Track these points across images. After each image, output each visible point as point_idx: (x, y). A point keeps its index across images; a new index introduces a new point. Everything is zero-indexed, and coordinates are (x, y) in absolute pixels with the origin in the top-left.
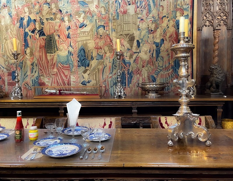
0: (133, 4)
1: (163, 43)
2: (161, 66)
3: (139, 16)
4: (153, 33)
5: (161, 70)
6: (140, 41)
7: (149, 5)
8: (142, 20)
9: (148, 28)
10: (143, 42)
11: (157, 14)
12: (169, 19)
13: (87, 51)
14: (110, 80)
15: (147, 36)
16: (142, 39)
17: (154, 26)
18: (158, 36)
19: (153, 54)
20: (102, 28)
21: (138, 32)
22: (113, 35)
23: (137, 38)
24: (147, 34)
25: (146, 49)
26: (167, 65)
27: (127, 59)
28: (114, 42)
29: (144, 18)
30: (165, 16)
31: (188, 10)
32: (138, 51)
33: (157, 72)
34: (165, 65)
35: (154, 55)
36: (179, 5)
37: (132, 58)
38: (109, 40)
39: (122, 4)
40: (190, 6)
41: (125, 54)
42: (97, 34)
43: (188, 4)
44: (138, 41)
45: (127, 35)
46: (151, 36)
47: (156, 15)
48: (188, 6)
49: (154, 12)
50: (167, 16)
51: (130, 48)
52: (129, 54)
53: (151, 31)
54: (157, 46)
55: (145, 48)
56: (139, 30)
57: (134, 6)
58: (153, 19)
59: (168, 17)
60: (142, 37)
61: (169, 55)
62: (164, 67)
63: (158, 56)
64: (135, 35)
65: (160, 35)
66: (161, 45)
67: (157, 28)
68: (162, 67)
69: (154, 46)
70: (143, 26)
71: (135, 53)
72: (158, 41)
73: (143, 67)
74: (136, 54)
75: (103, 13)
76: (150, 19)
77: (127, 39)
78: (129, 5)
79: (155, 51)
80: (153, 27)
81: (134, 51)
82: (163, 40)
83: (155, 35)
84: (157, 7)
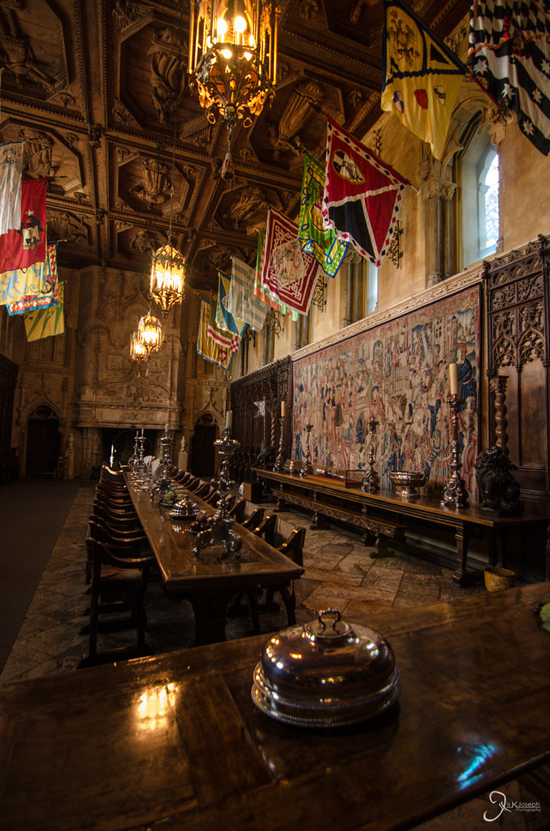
0: (405, 350)
1: (440, 407)
2: (437, 445)
3: (412, 366)
4: (427, 391)
5: (438, 454)
6: (413, 405)
7: (422, 348)
8: (415, 372)
9: (422, 383)
10: (416, 407)
11: (432, 360)
12: (447, 364)
13: (363, 422)
14: (381, 463)
15: (420, 397)
16: (414, 402)
17: (428, 379)
18: (433, 396)
19: (427, 426)
20: (376, 390)
21: (411, 391)
22: (386, 398)
23: (409, 402)
24: (420, 393)
25: (419, 418)
26: (446, 446)
27: (398, 433)
28: (386, 408)
29: (417, 369)
30: (441, 361)
31: (474, 344)
32: (411, 421)
33: (432, 456)
34: (443, 446)
35: (429, 429)
36: (460, 338)
37: (404, 432)
38: (382, 407)
39: (394, 354)
40: (476, 336)
41: (397, 426)
42: (372, 398)
43: (473, 333)
44: (410, 405)
45: (398, 397)
46: (425, 395)
47: (430, 362)
48: (473, 337)
49: (429, 358)
50: (443, 361)
51: (402, 416)
52: (401, 426)
53: (426, 387)
54: (432, 413)
55: (418, 416)
56: (411, 388)
57: (405, 354)
58: (427, 369)
59: (445, 362)
60: (414, 400)
61: (448, 427)
62: (441, 448)
63: (433, 429)
64: (407, 397)
65: (436, 393)
66: (437, 410)
67: (431, 382)
68: (439, 448)
69: (429, 411)
70: (416, 381)
71: (407, 424)
72: (433, 403)
73: (416, 446)
74: (408, 426)
75: (377, 370)
76: (424, 370)
77: (399, 404)
78: (401, 352)
79: (430, 421)
80: (427, 381)
81: (407, 421)
82: (439, 402)
83: (429, 394)
84: (432, 348)
